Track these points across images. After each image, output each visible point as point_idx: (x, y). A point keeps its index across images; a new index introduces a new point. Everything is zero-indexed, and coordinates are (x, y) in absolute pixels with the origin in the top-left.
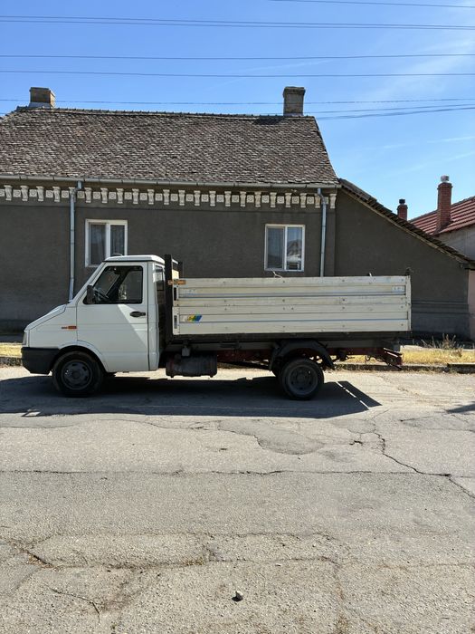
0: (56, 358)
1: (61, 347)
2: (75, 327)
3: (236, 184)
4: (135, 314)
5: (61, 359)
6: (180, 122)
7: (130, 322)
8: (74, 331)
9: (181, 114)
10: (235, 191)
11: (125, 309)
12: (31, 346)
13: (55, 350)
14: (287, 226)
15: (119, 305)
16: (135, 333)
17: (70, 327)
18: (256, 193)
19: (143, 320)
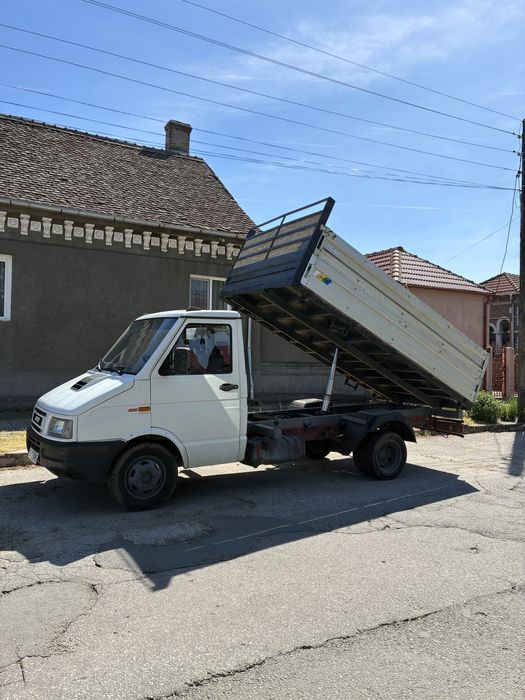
0: (120, 455)
1: (127, 438)
2: (147, 409)
3: (162, 225)
4: (226, 388)
5: (126, 455)
6: (47, 135)
7: (220, 398)
8: (146, 414)
9: (44, 124)
10: (157, 232)
11: (214, 381)
12: (79, 440)
13: (119, 443)
14: (212, 279)
15: (206, 376)
16: (225, 412)
17: (141, 409)
18: (180, 238)
19: (233, 394)
